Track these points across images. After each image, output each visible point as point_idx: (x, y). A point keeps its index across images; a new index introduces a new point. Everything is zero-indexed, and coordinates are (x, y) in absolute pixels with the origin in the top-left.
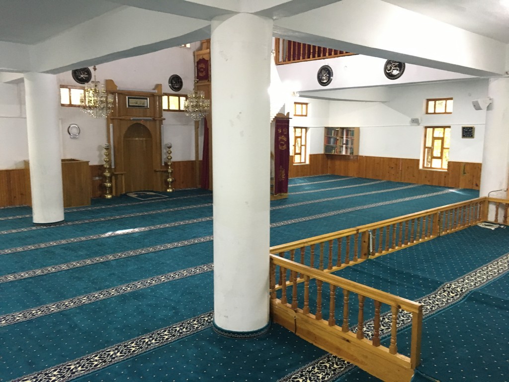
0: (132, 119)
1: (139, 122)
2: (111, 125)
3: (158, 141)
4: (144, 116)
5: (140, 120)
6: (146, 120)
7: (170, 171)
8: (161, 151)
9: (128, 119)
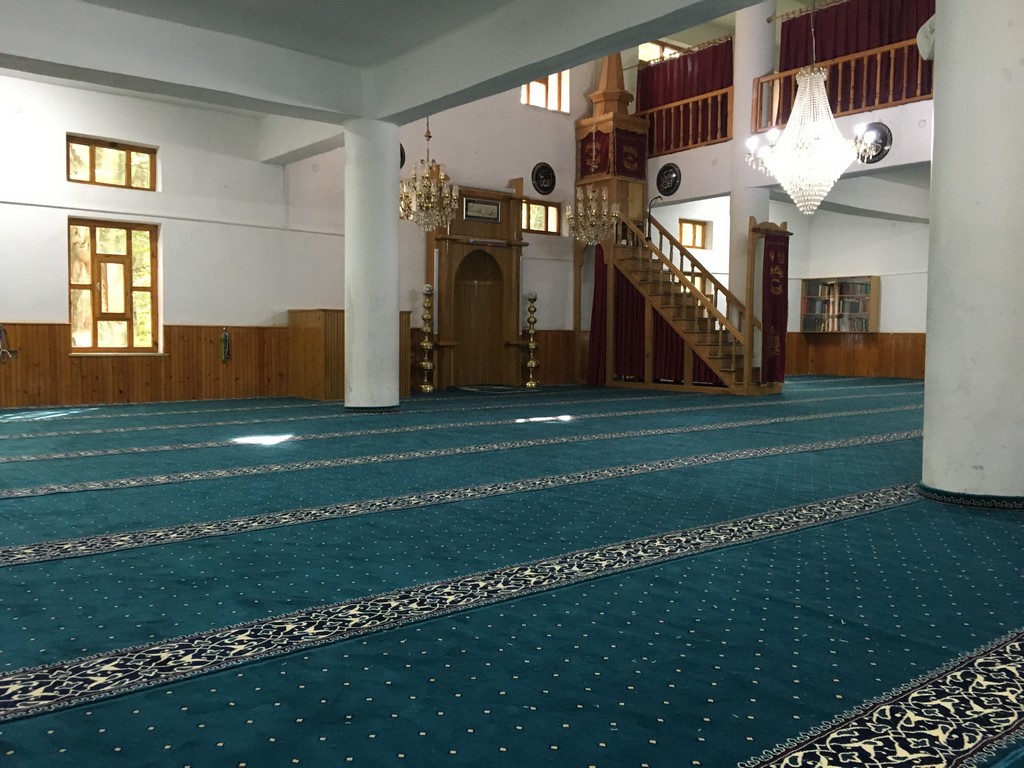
0: (472, 240)
1: (483, 248)
2: (436, 250)
3: (514, 287)
4: (491, 238)
5: (485, 244)
6: (494, 246)
7: (532, 346)
8: (518, 306)
9: (465, 241)
